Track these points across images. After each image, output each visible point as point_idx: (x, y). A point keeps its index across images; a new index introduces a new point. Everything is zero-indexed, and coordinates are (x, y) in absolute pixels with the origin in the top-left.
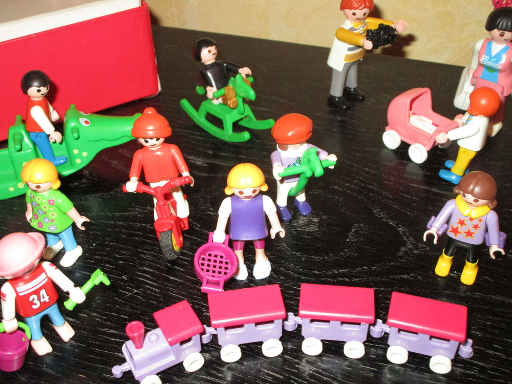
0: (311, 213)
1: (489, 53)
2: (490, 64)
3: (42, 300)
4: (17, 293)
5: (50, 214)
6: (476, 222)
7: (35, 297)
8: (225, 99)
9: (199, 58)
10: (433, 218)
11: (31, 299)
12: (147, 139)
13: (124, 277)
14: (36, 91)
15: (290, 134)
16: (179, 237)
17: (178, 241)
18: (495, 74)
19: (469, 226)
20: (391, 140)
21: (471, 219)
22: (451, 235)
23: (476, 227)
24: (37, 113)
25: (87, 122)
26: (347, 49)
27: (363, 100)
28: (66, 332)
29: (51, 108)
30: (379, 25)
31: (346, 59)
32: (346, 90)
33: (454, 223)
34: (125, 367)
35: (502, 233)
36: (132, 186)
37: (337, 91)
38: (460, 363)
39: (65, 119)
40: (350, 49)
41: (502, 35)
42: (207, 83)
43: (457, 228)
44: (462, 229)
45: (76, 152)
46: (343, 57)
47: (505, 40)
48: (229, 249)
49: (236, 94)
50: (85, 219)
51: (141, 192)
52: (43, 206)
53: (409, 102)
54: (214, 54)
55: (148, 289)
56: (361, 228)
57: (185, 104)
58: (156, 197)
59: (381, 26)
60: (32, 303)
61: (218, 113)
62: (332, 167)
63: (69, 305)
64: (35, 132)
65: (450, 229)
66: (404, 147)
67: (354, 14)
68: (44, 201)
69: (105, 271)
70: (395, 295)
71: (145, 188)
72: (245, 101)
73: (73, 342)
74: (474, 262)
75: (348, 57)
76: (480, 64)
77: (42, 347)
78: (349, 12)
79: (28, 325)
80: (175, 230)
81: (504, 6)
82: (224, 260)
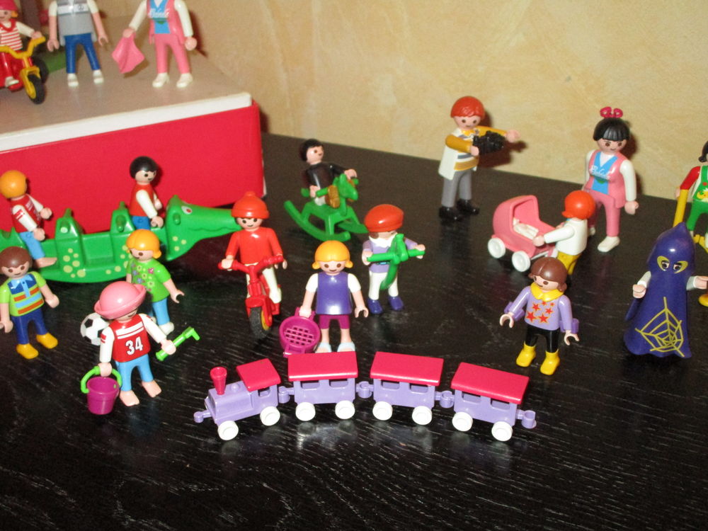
0: (404, 308)
1: (597, 163)
2: (599, 174)
3: (137, 348)
4: (116, 336)
5: (148, 283)
6: (548, 306)
7: (130, 342)
8: (328, 198)
9: (304, 157)
10: (510, 303)
11: (127, 344)
12: (245, 219)
13: (213, 351)
14: (143, 176)
15: (381, 222)
16: (269, 315)
17: (267, 319)
18: (605, 184)
19: (542, 311)
20: (496, 248)
21: (544, 303)
22: (528, 321)
23: (549, 311)
24: (143, 197)
25: (189, 211)
26: (457, 157)
27: (477, 212)
28: (153, 389)
29: (155, 197)
30: (487, 132)
31: (455, 168)
32: (460, 203)
33: (530, 309)
34: (206, 414)
35: (575, 319)
36: (227, 264)
37: (448, 202)
38: (524, 434)
39: (167, 208)
40: (460, 157)
41: (608, 145)
42: (310, 182)
43: (532, 313)
44: (537, 314)
45: (175, 239)
46: (454, 165)
47: (611, 149)
48: (314, 324)
49: (340, 195)
50: (179, 293)
51: (236, 269)
52: (142, 275)
53: (511, 208)
54: (320, 155)
55: (234, 361)
56: (450, 323)
57: (289, 206)
58: (249, 274)
59: (488, 134)
60: (128, 348)
61: (321, 215)
62: (420, 257)
63: (161, 356)
64: (138, 215)
65: (527, 315)
66: (509, 254)
67: (464, 121)
68: (144, 270)
69: (196, 330)
70: (463, 365)
71: (238, 266)
72: (348, 202)
73: (158, 398)
74: (554, 351)
75: (458, 165)
76: (592, 176)
77: (130, 399)
78: (460, 119)
79: (120, 372)
80: (264, 307)
81: (612, 116)
82: (309, 334)
